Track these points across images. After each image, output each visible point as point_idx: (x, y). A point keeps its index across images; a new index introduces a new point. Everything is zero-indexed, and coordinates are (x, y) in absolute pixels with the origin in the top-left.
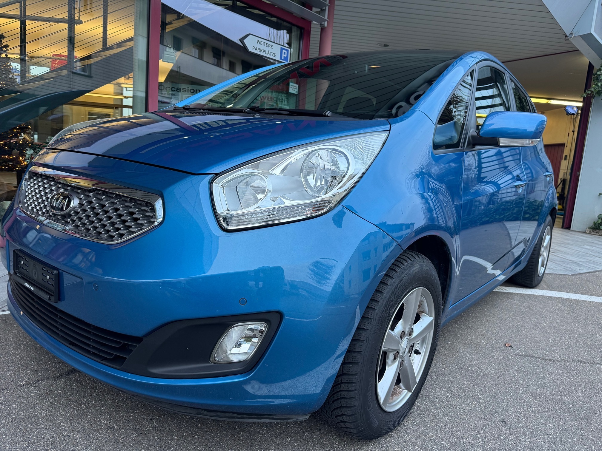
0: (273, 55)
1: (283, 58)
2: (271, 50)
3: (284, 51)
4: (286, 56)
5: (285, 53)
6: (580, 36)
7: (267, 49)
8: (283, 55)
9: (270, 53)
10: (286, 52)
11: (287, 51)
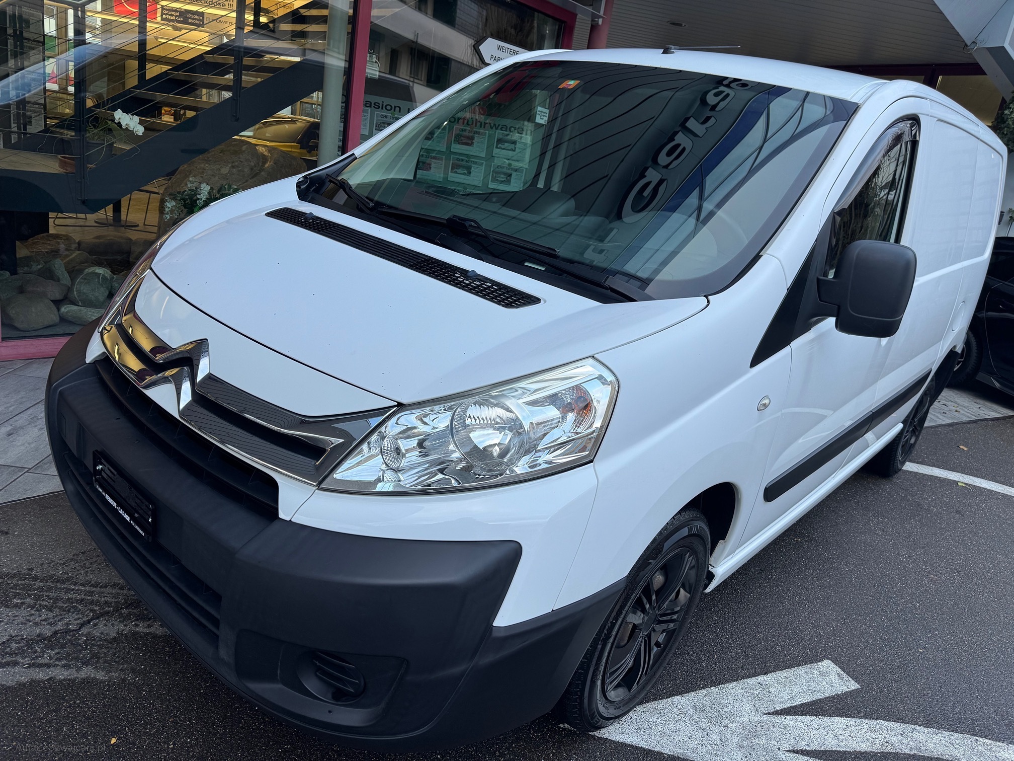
6: (987, 48)
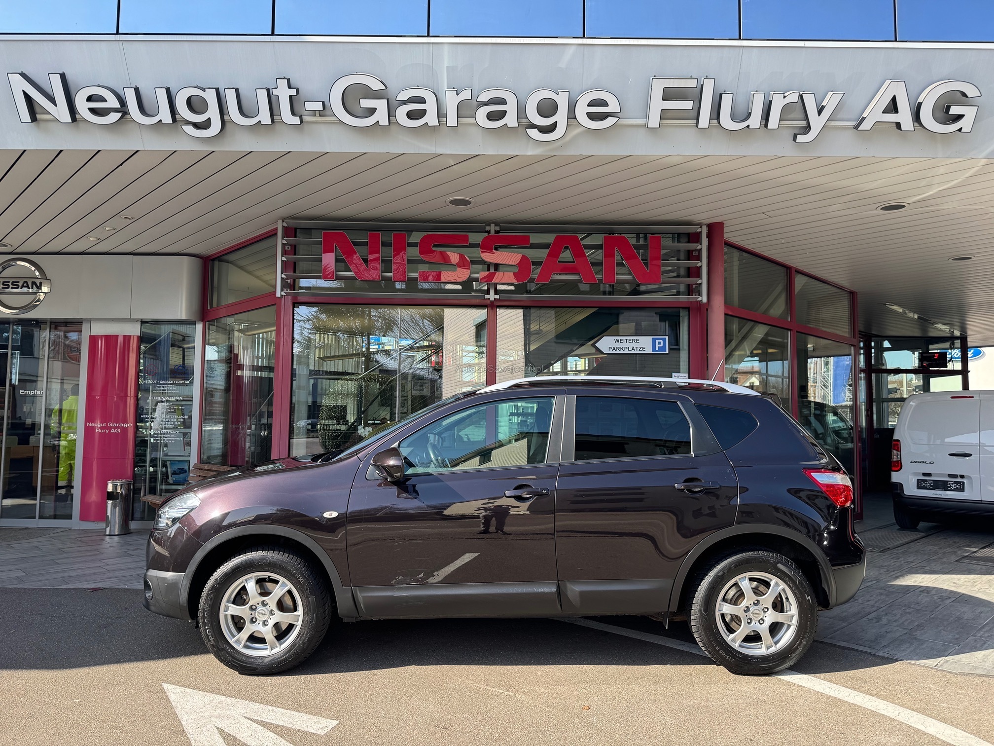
0: (642, 349)
1: (657, 349)
2: (635, 345)
3: (657, 341)
4: (662, 345)
5: (659, 343)
7: (630, 345)
8: (657, 346)
9: (635, 349)
10: (661, 341)
11: (664, 340)
